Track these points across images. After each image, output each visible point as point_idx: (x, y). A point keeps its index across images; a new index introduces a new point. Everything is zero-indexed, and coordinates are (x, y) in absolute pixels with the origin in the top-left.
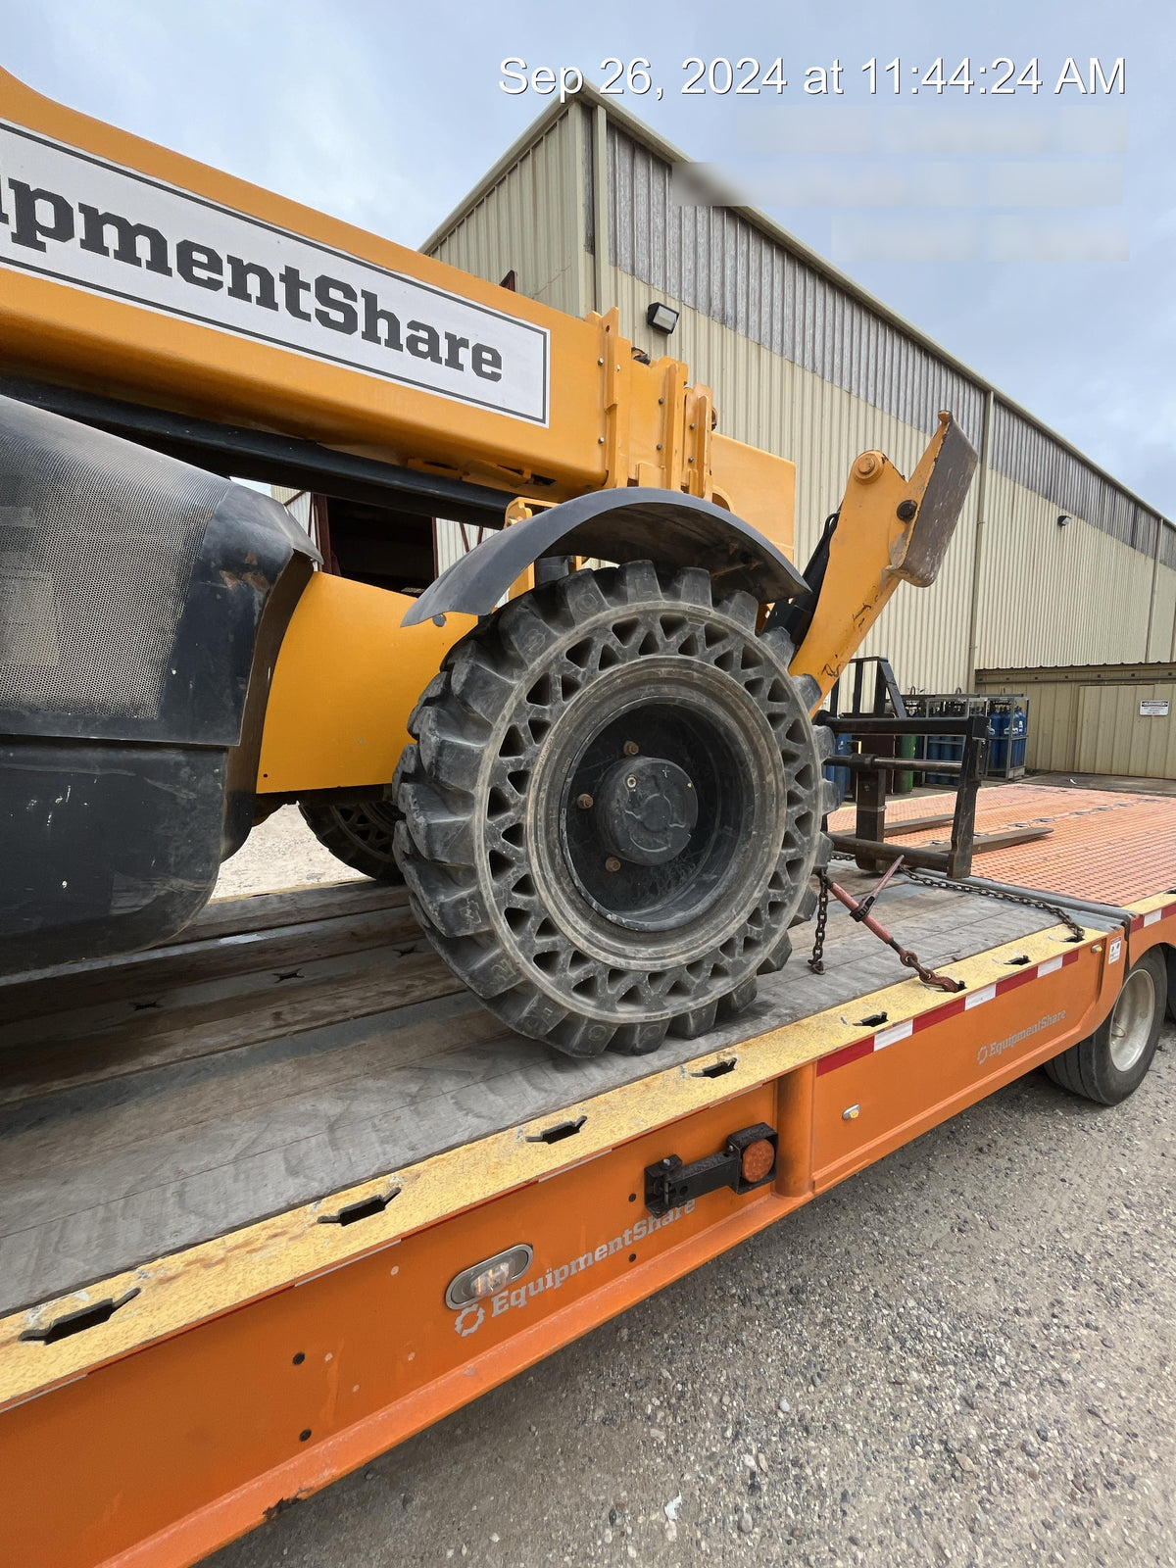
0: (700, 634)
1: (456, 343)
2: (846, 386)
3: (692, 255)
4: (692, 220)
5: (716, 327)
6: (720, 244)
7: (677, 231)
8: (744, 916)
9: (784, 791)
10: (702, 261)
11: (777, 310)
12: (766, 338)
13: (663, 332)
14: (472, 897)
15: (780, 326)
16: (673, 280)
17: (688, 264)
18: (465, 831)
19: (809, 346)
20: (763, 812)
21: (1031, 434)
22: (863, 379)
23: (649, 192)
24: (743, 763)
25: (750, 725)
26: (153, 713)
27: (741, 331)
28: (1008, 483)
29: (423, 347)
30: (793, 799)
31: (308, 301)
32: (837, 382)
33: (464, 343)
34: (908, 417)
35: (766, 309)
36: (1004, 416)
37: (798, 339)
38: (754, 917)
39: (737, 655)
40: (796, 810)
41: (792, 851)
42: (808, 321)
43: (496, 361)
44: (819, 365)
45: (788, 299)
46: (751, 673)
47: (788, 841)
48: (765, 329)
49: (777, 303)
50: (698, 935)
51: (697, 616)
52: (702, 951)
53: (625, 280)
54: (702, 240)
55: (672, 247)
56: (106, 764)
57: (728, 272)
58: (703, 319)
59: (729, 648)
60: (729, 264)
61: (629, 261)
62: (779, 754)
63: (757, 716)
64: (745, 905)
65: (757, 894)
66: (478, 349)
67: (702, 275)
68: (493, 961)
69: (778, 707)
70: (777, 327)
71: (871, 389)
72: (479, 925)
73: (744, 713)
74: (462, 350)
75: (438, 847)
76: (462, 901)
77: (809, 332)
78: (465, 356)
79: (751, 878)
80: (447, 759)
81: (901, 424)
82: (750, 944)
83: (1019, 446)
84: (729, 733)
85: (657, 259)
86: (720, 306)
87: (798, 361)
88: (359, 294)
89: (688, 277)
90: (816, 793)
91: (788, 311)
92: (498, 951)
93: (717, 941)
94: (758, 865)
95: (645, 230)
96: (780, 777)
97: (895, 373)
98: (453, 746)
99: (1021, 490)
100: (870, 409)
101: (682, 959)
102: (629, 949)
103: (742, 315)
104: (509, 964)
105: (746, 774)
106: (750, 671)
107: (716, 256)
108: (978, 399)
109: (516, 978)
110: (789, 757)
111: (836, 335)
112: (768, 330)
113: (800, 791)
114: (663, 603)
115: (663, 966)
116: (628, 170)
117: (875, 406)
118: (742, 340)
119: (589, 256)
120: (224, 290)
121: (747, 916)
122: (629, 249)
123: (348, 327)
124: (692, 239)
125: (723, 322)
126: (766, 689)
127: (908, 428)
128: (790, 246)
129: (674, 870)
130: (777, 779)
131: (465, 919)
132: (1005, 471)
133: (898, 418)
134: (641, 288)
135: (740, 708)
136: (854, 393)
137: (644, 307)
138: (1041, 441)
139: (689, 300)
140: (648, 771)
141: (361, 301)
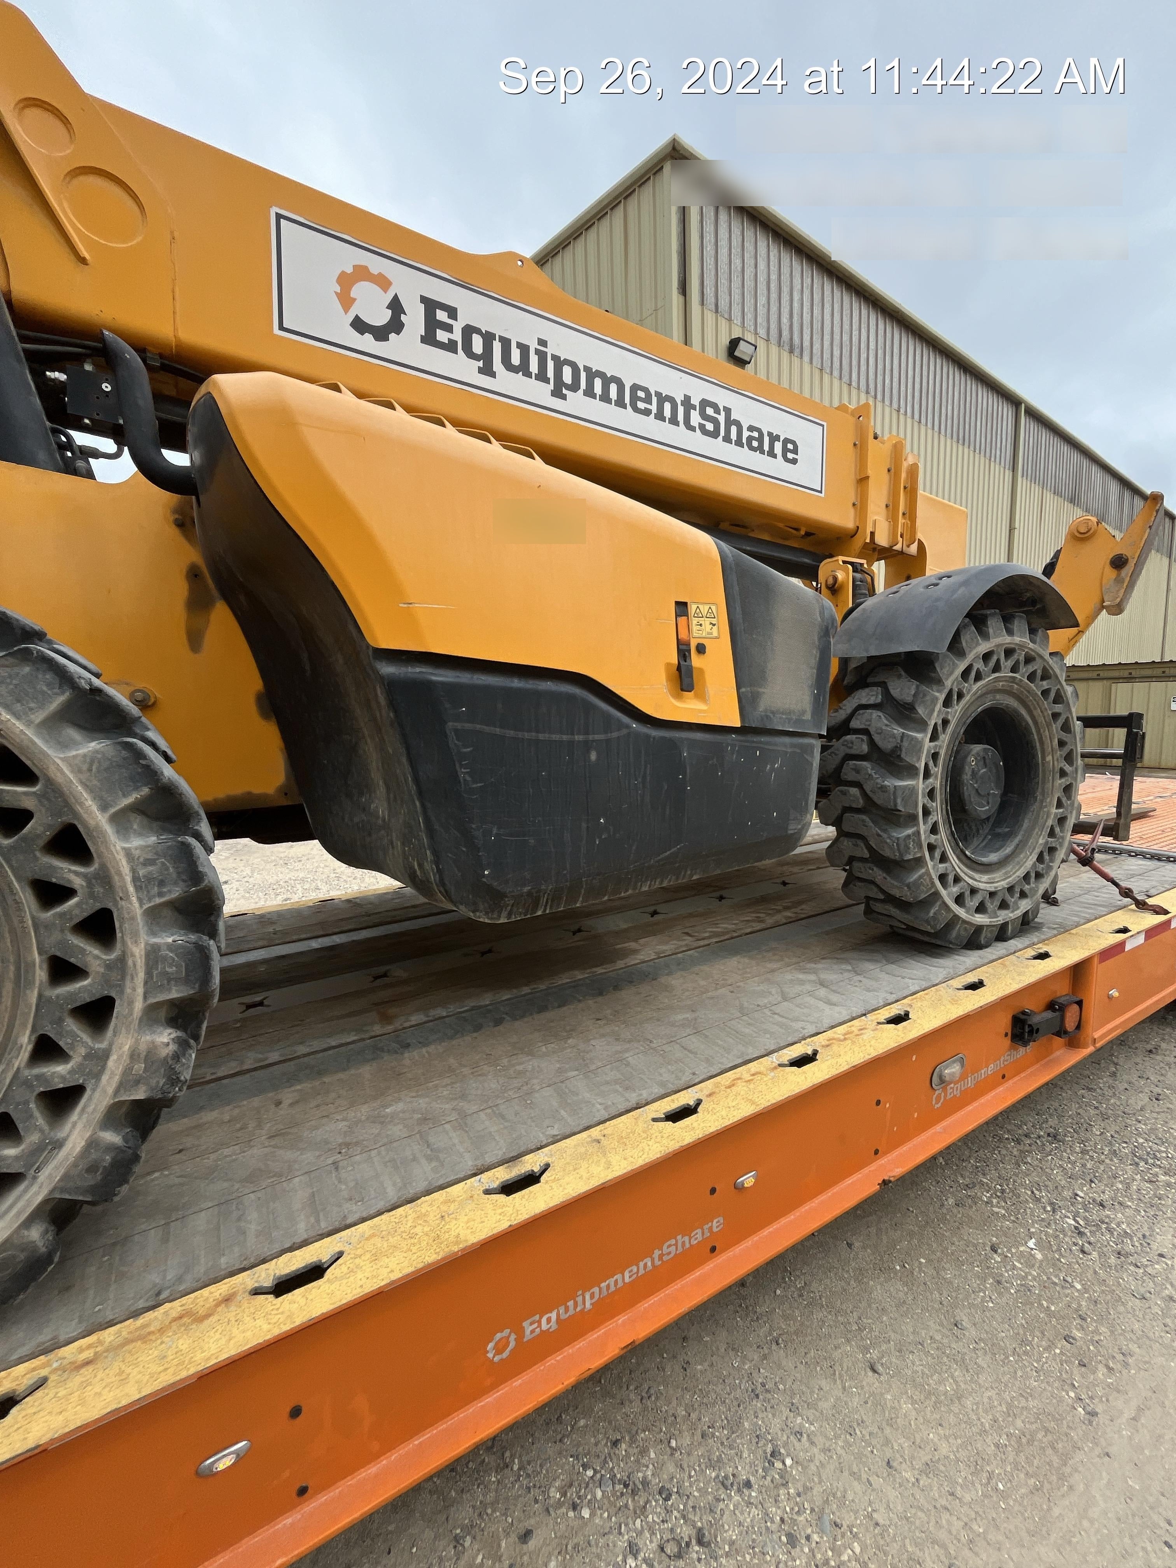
0: (1022, 658)
1: (774, 438)
2: (895, 406)
3: (765, 292)
4: (766, 259)
5: (785, 355)
6: (789, 279)
7: (753, 270)
8: (1034, 857)
9: (1057, 769)
10: (774, 296)
11: (837, 337)
12: (826, 364)
13: (741, 363)
14: (914, 834)
15: (839, 352)
16: (749, 316)
17: (762, 300)
18: (913, 791)
19: (863, 368)
20: (1044, 783)
21: (1056, 441)
22: (910, 398)
23: (730, 236)
24: (1033, 748)
25: (1039, 721)
26: (808, 716)
27: (806, 358)
28: (1037, 489)
29: (755, 444)
30: (1063, 773)
31: (695, 418)
32: (887, 402)
33: (777, 438)
34: (949, 431)
35: (827, 337)
36: (1033, 426)
37: (855, 363)
38: (1040, 859)
39: (1039, 673)
40: (1064, 782)
41: (1061, 810)
42: (863, 346)
43: (795, 451)
44: (872, 386)
45: (846, 327)
46: (1045, 684)
47: (1059, 805)
48: (827, 356)
49: (837, 330)
50: (1009, 869)
51: (1022, 646)
52: (1014, 879)
53: (710, 316)
54: (774, 277)
55: (749, 283)
56: (793, 745)
57: (796, 305)
58: (774, 349)
59: (1036, 668)
60: (796, 297)
61: (713, 300)
62: (1056, 741)
63: (1046, 714)
64: (1034, 849)
65: (1041, 841)
66: (786, 441)
67: (774, 309)
68: (921, 877)
69: (1058, 708)
70: (837, 353)
71: (917, 407)
72: (915, 853)
73: (1037, 713)
74: (776, 443)
75: (899, 801)
76: (909, 836)
77: (864, 356)
78: (778, 447)
79: (1037, 830)
80: (905, 744)
81: (942, 438)
82: (1039, 876)
83: (1047, 456)
84: (1027, 728)
85: (736, 297)
86: (789, 336)
87: (854, 384)
88: (722, 409)
89: (761, 311)
90: (1076, 769)
91: (846, 338)
92: (923, 870)
93: (1021, 873)
94: (1041, 821)
95: (727, 270)
96: (1055, 758)
97: (937, 391)
98: (908, 736)
99: (1049, 496)
100: (916, 424)
101: (1004, 884)
102: (977, 876)
103: (806, 343)
104: (928, 880)
105: (1034, 756)
106: (1045, 683)
107: (785, 290)
108: (1010, 410)
109: (930, 889)
110: (1062, 744)
111: (887, 358)
112: (829, 356)
113: (1068, 768)
114: (1006, 640)
115: (996, 888)
116: (713, 218)
117: (920, 422)
118: (807, 367)
119: (681, 298)
120: (652, 416)
121: (1035, 859)
122: (713, 289)
123: (715, 434)
124: (765, 276)
125: (791, 351)
126: (1052, 695)
127: (949, 441)
128: (848, 278)
129: (976, 825)
130: (1052, 759)
131: (909, 848)
132: (1034, 479)
133: (940, 433)
134: (723, 324)
135: (1035, 709)
136: (902, 411)
137: (725, 341)
138: (1066, 449)
139: (762, 332)
140: (982, 754)
141: (723, 413)
